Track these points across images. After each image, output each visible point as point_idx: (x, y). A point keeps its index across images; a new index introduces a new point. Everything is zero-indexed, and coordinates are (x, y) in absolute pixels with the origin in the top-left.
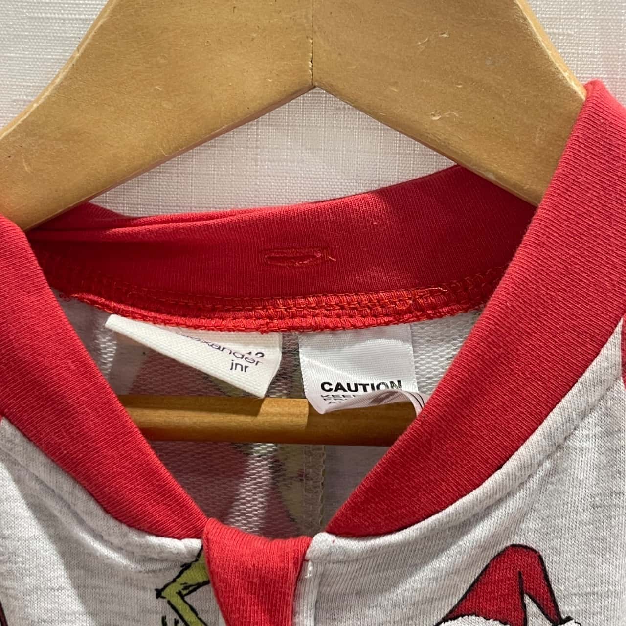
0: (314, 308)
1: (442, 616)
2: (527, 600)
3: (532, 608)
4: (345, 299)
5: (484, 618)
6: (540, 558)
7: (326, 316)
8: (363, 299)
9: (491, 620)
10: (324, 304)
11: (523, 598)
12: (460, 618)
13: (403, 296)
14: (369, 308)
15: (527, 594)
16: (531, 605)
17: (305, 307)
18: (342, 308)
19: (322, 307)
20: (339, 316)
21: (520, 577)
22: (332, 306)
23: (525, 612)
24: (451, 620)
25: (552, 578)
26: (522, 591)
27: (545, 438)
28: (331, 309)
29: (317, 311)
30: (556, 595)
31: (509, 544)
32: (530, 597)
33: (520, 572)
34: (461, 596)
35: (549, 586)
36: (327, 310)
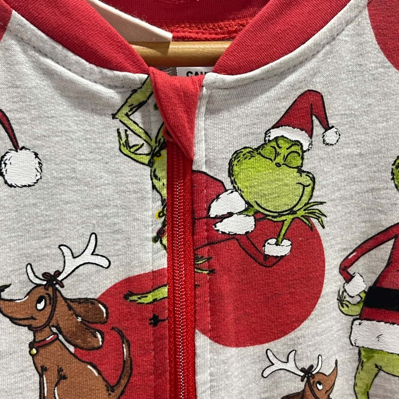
1: (272, 126)
2: (314, 118)
3: (316, 122)
5: (293, 127)
6: (322, 96)
9: (296, 129)
11: (312, 117)
12: (281, 127)
15: (314, 115)
16: (315, 121)
21: (311, 106)
23: (312, 124)
24: (276, 128)
25: (326, 107)
26: (312, 113)
27: (328, 31)
30: (327, 115)
31: (307, 89)
32: (316, 117)
33: (311, 104)
34: (282, 115)
35: (325, 111)
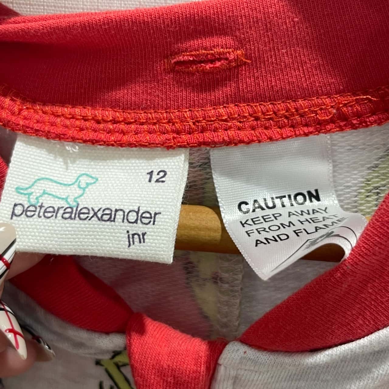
0: (226, 120)
4: (259, 109)
7: (239, 129)
8: (280, 108)
10: (236, 116)
13: (325, 104)
14: (286, 117)
17: (215, 120)
18: (257, 119)
19: (234, 119)
20: (253, 128)
22: (245, 117)
28: (244, 122)
29: (229, 124)
36: (240, 122)
